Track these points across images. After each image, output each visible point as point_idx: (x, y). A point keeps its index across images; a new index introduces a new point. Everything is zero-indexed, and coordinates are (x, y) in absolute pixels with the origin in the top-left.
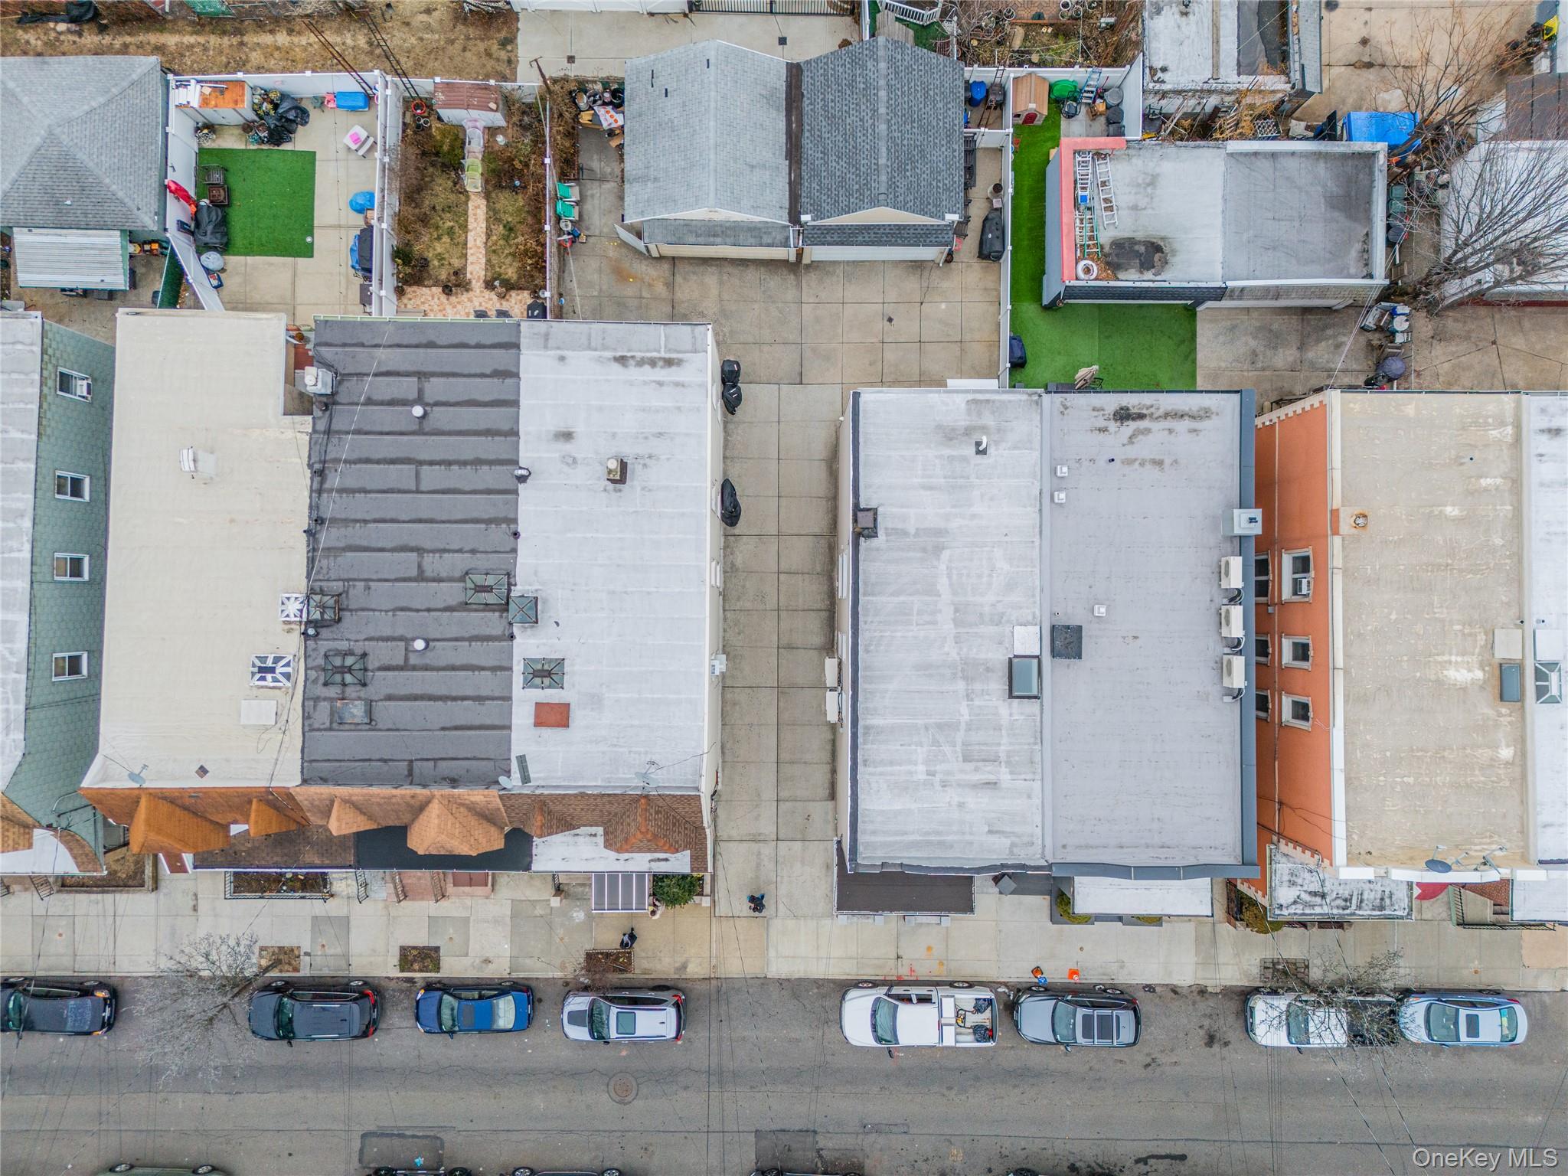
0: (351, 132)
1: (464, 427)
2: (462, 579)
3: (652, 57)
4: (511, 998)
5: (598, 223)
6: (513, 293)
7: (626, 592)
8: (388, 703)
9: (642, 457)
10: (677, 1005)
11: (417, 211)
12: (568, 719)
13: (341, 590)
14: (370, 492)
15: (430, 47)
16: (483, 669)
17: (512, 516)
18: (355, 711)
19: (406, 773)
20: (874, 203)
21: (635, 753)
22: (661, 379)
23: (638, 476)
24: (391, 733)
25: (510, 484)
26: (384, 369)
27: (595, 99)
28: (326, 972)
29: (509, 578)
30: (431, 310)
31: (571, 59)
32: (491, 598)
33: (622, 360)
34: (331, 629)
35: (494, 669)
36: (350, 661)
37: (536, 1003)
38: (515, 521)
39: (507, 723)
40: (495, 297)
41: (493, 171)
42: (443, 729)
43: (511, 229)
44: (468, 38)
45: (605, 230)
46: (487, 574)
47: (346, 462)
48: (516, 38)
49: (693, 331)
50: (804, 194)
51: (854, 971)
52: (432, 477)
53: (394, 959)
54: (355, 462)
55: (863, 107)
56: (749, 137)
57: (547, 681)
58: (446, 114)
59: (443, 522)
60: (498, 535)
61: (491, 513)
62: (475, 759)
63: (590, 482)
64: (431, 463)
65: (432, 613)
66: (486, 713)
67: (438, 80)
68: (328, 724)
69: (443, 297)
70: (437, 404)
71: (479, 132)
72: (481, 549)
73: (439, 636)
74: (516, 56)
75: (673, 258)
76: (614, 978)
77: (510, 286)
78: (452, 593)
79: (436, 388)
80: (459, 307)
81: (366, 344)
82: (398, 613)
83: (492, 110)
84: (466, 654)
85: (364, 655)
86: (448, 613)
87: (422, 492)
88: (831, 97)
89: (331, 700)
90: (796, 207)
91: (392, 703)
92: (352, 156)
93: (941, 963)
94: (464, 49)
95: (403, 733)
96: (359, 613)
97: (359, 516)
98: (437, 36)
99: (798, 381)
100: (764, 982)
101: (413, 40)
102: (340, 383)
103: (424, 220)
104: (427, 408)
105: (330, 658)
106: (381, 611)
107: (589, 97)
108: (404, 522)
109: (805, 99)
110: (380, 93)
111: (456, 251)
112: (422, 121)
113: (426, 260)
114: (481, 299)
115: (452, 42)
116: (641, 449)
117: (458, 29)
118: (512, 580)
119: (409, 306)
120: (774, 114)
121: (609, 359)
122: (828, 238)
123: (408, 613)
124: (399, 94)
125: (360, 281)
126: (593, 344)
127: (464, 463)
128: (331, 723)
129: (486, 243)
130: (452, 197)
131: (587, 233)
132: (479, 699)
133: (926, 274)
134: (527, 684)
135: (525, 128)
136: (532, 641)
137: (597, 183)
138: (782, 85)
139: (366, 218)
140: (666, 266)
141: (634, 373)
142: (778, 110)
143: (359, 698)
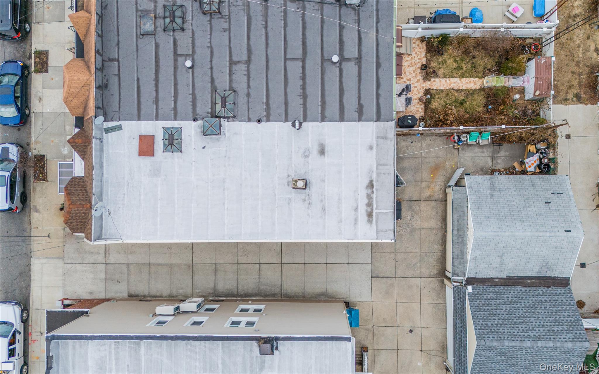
0: (519, 7)
1: (327, 87)
2: (231, 88)
3: (571, 193)
4: (16, 114)
5: (466, 155)
6: (422, 106)
7: (224, 189)
8: (154, 45)
9: (309, 199)
10: (10, 209)
11: (471, 48)
12: (144, 155)
13: (223, 14)
14: (285, 30)
15: (574, 52)
16: (175, 102)
17: (271, 118)
18: (148, 25)
19: (111, 57)
20: (480, 337)
21: (124, 198)
22: (359, 210)
23: (297, 196)
24: (135, 48)
25: (291, 117)
26: (363, 36)
27: (543, 154)
28: (35, 10)
29: (232, 117)
30: (412, 58)
31: (568, 137)
32: (218, 107)
33: (371, 185)
34: (199, 8)
35: (175, 109)
36: (179, 21)
37: (18, 128)
38: (268, 120)
39: (142, 118)
40: (420, 95)
41: (497, 93)
42: (138, 79)
43: (461, 104)
44: (580, 74)
45: (462, 160)
46: (234, 104)
47: (304, 14)
48: (581, 103)
49: (390, 230)
50: (485, 287)
51: (34, 307)
52: (295, 68)
53: (40, 48)
54: (303, 20)
55: (541, 330)
56: (521, 255)
57: (167, 142)
58: (532, 63)
59: (267, 76)
60: (260, 110)
61: (273, 105)
62: (120, 99)
63: (293, 165)
64: (304, 68)
65: (209, 71)
66: (148, 105)
67: (553, 59)
68: (140, 8)
69: (419, 65)
70: (341, 70)
71: (521, 84)
72: (250, 100)
73: (195, 75)
74: (569, 104)
75: (446, 201)
76: (31, 172)
77: (427, 104)
78: (222, 82)
79: (350, 69)
80: (414, 75)
81: (379, 24)
82: (210, 49)
83: (535, 92)
84: (184, 91)
85: (183, 29)
86: (209, 80)
87: (285, 63)
88: (548, 307)
89: (155, 10)
90: (477, 282)
91: (154, 47)
92: (505, 8)
93: (38, 358)
94: (573, 72)
95: (135, 53)
96: (209, 25)
97: (269, 24)
98: (581, 56)
99: (373, 275)
100: (28, 256)
101: (578, 42)
102: (354, 9)
103: (466, 52)
104: (338, 64)
105: (180, 9)
106: (211, 39)
107: (544, 150)
108: (266, 51)
109: (546, 289)
110: (544, 24)
111: (447, 71)
112: (527, 49)
113: (442, 54)
114: (419, 88)
115: (577, 65)
116: (315, 198)
117: (586, 68)
118: (231, 119)
119: (414, 45)
120: (536, 269)
121: (371, 177)
122: (458, 301)
123: (209, 56)
124: (544, 35)
125: (428, 15)
126: (380, 167)
127: (304, 88)
128: (141, 11)
129: (453, 89)
130: (481, 68)
131: (460, 149)
132: (157, 101)
133: (439, 354)
134: (165, 130)
135: (524, 113)
136: (193, 132)
137: (491, 155)
138: (555, 274)
139: (467, 18)
140: (441, 196)
141: (363, 193)
142: (539, 272)
143: (156, 28)
